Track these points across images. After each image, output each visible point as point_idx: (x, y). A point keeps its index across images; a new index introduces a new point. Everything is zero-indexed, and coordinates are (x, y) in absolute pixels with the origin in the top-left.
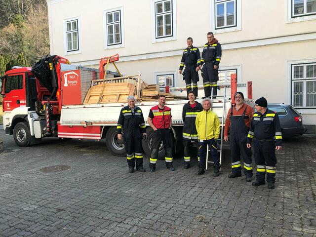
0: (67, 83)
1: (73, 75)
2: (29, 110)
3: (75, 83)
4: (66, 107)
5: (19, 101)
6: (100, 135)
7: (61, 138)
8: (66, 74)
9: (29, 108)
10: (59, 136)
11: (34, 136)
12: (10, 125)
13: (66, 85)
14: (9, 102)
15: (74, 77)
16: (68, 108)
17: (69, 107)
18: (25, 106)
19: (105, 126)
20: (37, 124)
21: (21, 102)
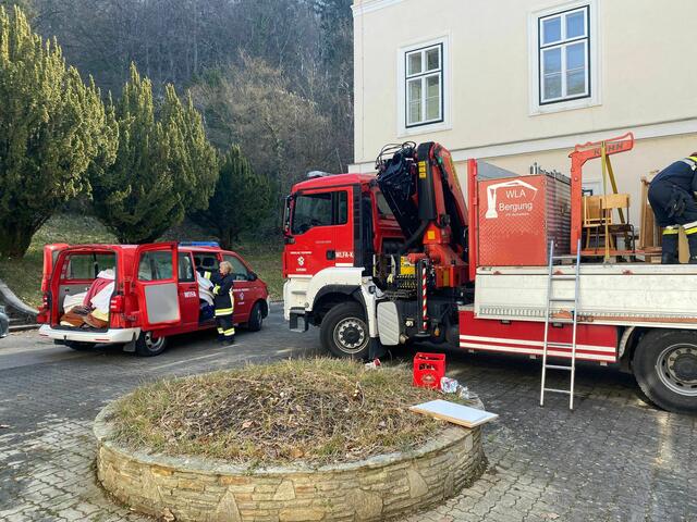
0: (497, 209)
1: (519, 188)
2: (364, 274)
3: (525, 210)
4: (494, 270)
5: (334, 253)
6: (613, 350)
7: (467, 349)
8: (494, 187)
9: (363, 269)
10: (462, 344)
11: (377, 339)
12: (309, 309)
13: (491, 214)
14: (304, 256)
15: (523, 193)
16: (497, 273)
17: (502, 270)
18: (352, 265)
19: (636, 327)
20: (390, 310)
21: (338, 255)
